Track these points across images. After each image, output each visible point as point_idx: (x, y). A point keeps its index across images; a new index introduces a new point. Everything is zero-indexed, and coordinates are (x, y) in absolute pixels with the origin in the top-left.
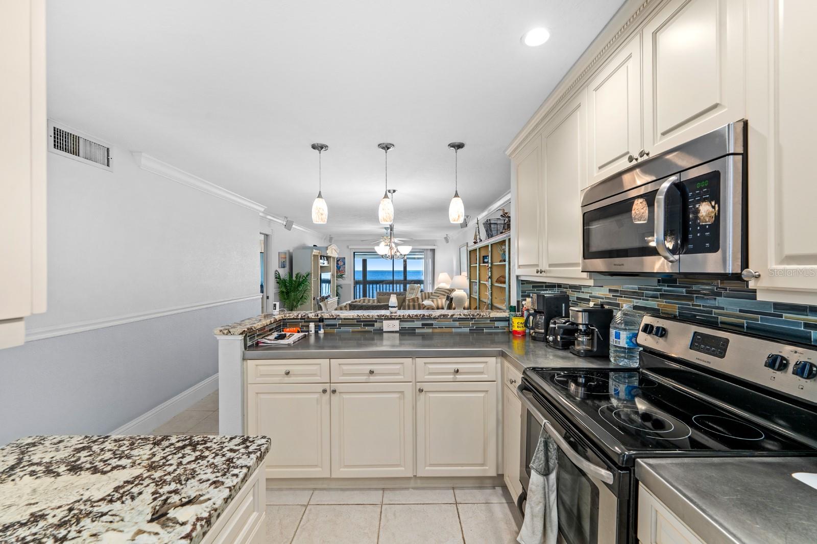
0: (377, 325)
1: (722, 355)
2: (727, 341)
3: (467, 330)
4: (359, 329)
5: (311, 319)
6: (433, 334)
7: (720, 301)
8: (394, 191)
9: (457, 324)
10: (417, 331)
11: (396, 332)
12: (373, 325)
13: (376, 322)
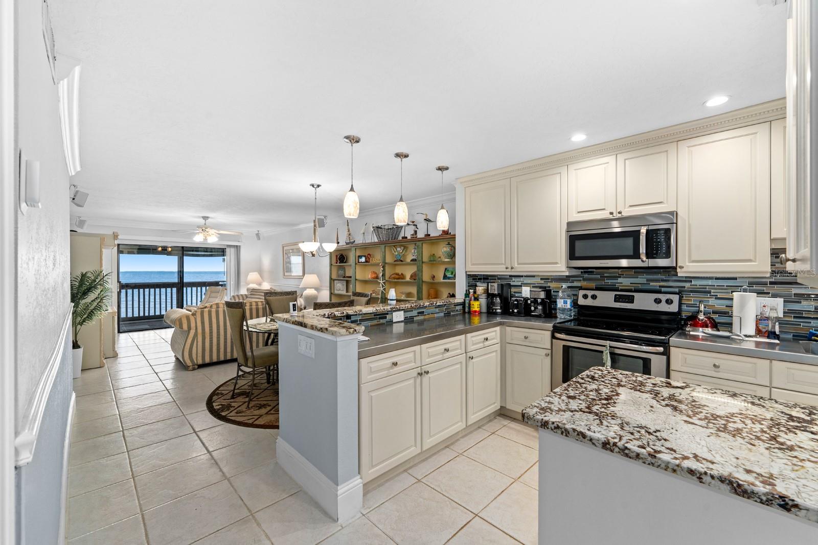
0: (388, 317)
1: (632, 302)
2: (633, 296)
3: (442, 314)
4: (375, 322)
5: (337, 317)
6: (425, 320)
7: (620, 280)
8: (319, 186)
9: (437, 310)
10: (415, 319)
11: (402, 322)
12: (386, 318)
13: (388, 314)
